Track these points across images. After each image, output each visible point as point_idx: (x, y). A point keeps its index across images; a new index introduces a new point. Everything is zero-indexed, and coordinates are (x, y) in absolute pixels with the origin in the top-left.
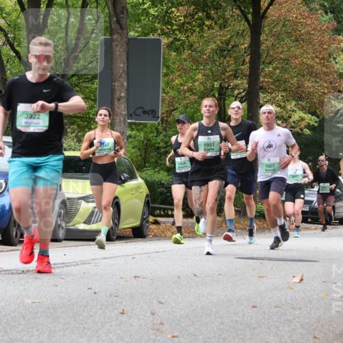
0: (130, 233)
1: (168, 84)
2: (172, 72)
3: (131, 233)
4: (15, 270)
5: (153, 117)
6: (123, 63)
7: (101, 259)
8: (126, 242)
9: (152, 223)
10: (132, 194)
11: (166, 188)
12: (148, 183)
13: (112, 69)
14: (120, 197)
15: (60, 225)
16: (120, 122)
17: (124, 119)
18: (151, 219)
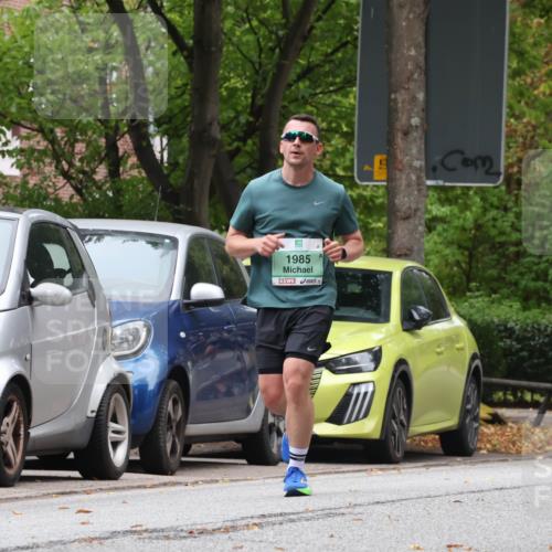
0: (433, 443)
1: (521, 94)
2: (532, 66)
3: (438, 445)
4: (172, 529)
5: (487, 173)
6: (417, 47)
7: (369, 504)
8: (427, 467)
9: (487, 421)
10: (439, 354)
11: (518, 340)
12: (474, 327)
13: (389, 63)
14: (410, 362)
15: (272, 425)
16: (409, 185)
17: (419, 178)
18: (484, 411)
